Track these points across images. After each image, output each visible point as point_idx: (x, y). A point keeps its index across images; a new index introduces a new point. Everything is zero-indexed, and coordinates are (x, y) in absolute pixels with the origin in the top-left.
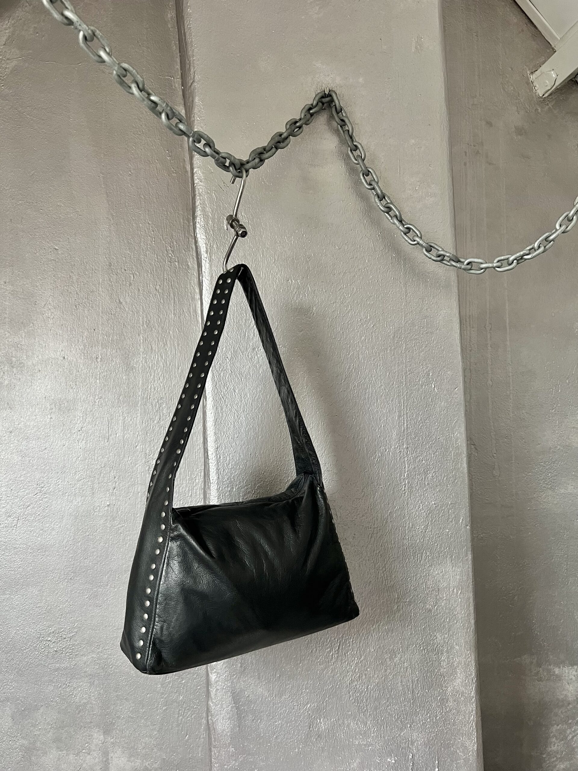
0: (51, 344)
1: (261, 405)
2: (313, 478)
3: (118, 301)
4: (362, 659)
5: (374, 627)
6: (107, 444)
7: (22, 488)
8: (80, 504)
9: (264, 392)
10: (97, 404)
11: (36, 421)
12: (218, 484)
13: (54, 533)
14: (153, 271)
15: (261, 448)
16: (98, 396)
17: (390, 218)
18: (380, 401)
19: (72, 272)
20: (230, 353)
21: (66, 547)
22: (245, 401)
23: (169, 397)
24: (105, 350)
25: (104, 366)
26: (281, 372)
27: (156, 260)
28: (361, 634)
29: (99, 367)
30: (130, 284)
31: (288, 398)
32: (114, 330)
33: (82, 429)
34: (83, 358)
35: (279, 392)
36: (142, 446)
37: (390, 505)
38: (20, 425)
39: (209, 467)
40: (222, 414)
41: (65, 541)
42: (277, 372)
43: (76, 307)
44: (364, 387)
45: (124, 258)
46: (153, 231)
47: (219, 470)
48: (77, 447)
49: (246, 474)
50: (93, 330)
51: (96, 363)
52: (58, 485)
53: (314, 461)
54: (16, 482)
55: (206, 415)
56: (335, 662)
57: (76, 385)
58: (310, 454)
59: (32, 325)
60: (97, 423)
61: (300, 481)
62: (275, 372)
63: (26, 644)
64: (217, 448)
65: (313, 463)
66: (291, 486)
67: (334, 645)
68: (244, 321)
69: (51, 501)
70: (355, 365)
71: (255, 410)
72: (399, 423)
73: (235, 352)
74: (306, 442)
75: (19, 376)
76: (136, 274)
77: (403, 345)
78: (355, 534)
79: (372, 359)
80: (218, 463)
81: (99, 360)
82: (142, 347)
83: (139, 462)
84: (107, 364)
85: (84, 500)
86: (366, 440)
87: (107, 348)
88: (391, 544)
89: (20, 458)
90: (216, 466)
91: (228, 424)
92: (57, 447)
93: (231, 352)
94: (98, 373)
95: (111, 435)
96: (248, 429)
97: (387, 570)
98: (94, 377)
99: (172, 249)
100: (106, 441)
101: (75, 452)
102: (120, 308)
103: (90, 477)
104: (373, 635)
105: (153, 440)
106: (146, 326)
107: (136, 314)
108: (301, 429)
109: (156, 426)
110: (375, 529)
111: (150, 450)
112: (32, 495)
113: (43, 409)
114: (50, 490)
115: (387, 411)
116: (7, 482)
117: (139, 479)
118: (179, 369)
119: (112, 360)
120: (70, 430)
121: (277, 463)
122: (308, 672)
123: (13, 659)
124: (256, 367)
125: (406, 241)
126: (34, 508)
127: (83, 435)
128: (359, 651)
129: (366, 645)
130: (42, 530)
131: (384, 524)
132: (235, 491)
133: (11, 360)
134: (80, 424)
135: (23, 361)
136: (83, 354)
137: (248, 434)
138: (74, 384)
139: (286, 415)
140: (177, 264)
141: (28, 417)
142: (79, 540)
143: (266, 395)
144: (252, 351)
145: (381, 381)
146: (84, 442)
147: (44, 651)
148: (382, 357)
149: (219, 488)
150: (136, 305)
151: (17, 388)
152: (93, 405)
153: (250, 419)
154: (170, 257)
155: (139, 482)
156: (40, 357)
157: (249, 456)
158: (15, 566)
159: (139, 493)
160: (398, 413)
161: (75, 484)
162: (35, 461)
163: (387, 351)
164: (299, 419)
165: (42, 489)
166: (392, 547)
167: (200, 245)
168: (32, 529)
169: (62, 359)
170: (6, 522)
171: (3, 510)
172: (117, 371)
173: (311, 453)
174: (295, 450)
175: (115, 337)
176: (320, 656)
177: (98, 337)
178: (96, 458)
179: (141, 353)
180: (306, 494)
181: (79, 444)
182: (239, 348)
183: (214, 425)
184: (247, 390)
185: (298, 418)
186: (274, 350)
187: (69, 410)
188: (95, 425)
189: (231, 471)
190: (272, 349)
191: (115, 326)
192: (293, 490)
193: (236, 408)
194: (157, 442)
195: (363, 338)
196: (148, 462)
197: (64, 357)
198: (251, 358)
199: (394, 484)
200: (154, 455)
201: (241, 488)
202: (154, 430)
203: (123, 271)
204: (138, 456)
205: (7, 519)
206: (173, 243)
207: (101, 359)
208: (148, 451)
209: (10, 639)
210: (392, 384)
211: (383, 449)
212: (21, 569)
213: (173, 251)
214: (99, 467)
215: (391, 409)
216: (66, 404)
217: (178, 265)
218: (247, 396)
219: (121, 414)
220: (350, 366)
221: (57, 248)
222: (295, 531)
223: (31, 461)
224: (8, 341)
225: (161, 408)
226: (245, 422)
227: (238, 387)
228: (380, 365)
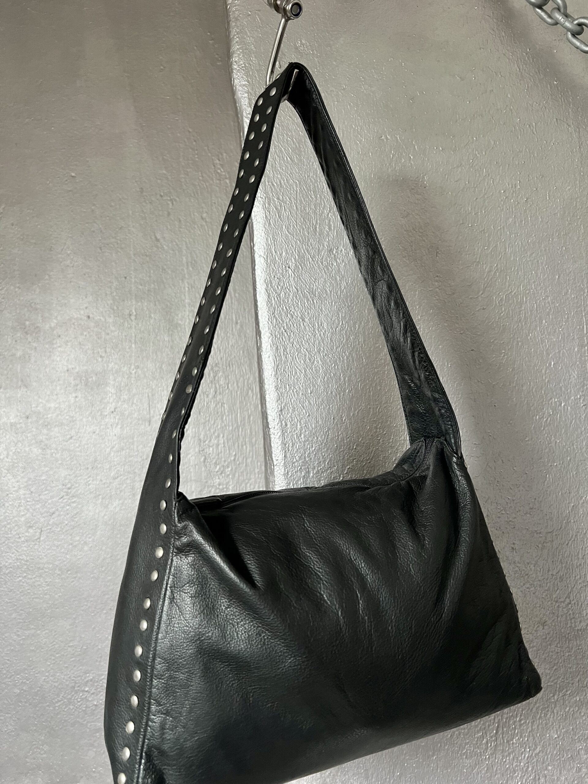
0: (72, 301)
1: (347, 340)
2: (441, 443)
3: (153, 237)
4: (538, 750)
5: (556, 697)
6: (149, 428)
7: (44, 490)
8: (118, 509)
9: (350, 319)
10: (133, 376)
11: (58, 401)
12: (285, 466)
13: (86, 548)
14: (197, 193)
15: (350, 408)
16: (134, 365)
17: (545, 17)
18: (546, 322)
19: (94, 205)
20: (293, 260)
21: (102, 567)
22: (320, 335)
23: (226, 363)
24: (139, 304)
25: (140, 326)
26: (374, 252)
27: (201, 178)
28: (534, 710)
29: (133, 327)
30: (169, 214)
31: (389, 301)
32: (150, 277)
33: (116, 410)
34: (112, 316)
35: (374, 298)
36: (194, 430)
37: (572, 494)
38: (39, 408)
39: (270, 440)
40: (286, 357)
41: (101, 559)
42: (368, 257)
43: (101, 250)
44: (517, 301)
45: (159, 181)
46: (195, 141)
47: (285, 445)
48: (111, 434)
49: (328, 449)
50: (124, 279)
51: (130, 321)
52: (89, 485)
53: (443, 411)
54: (37, 482)
55: (262, 361)
56: (492, 754)
57: (106, 352)
58: (435, 400)
59: (47, 277)
60: (135, 402)
61: (419, 452)
62: (364, 258)
63: (58, 695)
64: (281, 410)
65: (442, 415)
66: (403, 461)
67: (489, 726)
68: (313, 207)
69: (80, 506)
70: (499, 266)
71: (337, 348)
72: (580, 359)
73: (302, 257)
74: (426, 378)
75: (34, 344)
76: (175, 200)
77: (580, 227)
78: (514, 544)
79: (529, 254)
80: (283, 434)
81: (133, 318)
82: (187, 297)
83: (191, 450)
84: (144, 323)
85: (122, 504)
86: (524, 388)
87: (143, 301)
88: (578, 558)
89: (40, 451)
90: (281, 438)
91: (296, 373)
92: (85, 435)
93: (295, 259)
94: (133, 335)
95: (153, 417)
96: (328, 378)
97: (573, 602)
98: (128, 341)
99: (221, 163)
100: (147, 424)
101: (109, 440)
102: (157, 247)
103: (129, 472)
104: (555, 711)
105: (209, 420)
106: (191, 269)
107: (177, 254)
108: (416, 354)
109: (211, 402)
110: (550, 534)
111: (206, 434)
112: (58, 498)
113: (65, 386)
114: (79, 492)
115: (558, 338)
116: (26, 482)
117: (192, 474)
118: (237, 323)
119: (150, 317)
120: (101, 412)
121: (376, 432)
122: (447, 769)
123: (42, 715)
124: (336, 279)
125: (577, 48)
126: (59, 515)
127: (117, 417)
128: (531, 738)
129: (543, 728)
130: (72, 544)
131: (563, 527)
132: (313, 477)
133: (24, 324)
134: (114, 404)
135: (39, 325)
136: (112, 312)
137: (329, 387)
138: (103, 350)
139: (387, 341)
140: (228, 181)
141: (47, 397)
142: (119, 557)
143: (355, 324)
144: (328, 255)
145: (546, 289)
146: (119, 426)
147: (81, 704)
148: (545, 250)
149: (288, 473)
150: (177, 241)
151: (33, 360)
152: (128, 378)
153: (330, 364)
154: (218, 173)
155: (193, 478)
156: (59, 318)
157: (332, 422)
158: (40, 592)
159: (193, 492)
160: (577, 341)
161: (110, 483)
162: (60, 454)
163: (553, 239)
164: (412, 336)
165: (69, 491)
166: (580, 565)
167: (240, 96)
168: (59, 543)
169: (86, 318)
170: (27, 534)
171: (23, 519)
172: (157, 330)
173: (437, 395)
174: (407, 400)
175: (152, 285)
176: (466, 744)
177: (131, 287)
178: (135, 447)
179: (187, 305)
180: (431, 468)
181: (114, 430)
182: (308, 251)
183: (275, 376)
184: (322, 317)
185: (409, 334)
186: (359, 215)
187: (99, 385)
188: (133, 403)
189: (304, 445)
190: (355, 215)
191: (152, 272)
192: (406, 467)
193: (307, 346)
194: (214, 424)
195: (511, 220)
196: (202, 451)
197: (89, 317)
198: (326, 266)
199: (577, 459)
200: (210, 440)
201: (322, 472)
202: (208, 407)
203: (158, 197)
204: (189, 443)
205: (27, 531)
206: (222, 155)
207: (136, 316)
208: (202, 437)
209: (39, 689)
210: (566, 293)
211: (555, 402)
212: (47, 597)
213: (222, 166)
214: (140, 460)
215: (566, 335)
216: (94, 378)
217: (230, 183)
218: (323, 327)
219: (165, 387)
220: (491, 267)
221: (73, 174)
222: (416, 536)
223: (54, 455)
224: (19, 300)
225: (216, 378)
226: (323, 368)
227: (308, 313)
228: (542, 263)
